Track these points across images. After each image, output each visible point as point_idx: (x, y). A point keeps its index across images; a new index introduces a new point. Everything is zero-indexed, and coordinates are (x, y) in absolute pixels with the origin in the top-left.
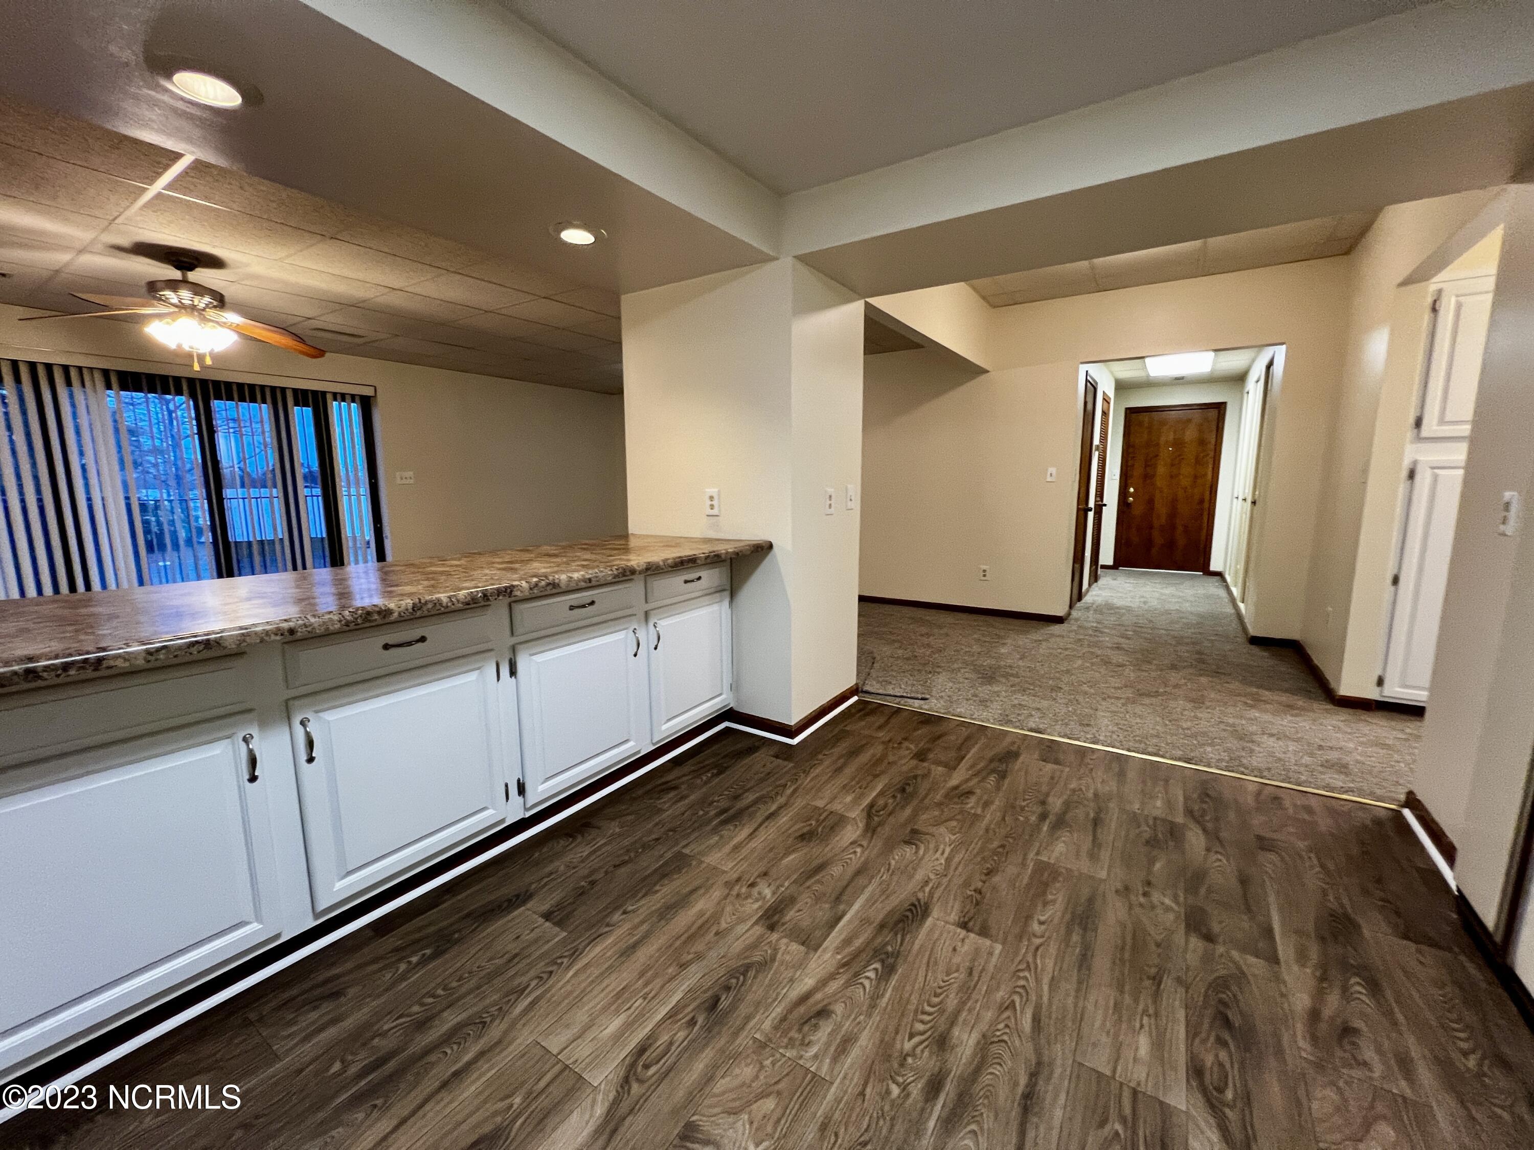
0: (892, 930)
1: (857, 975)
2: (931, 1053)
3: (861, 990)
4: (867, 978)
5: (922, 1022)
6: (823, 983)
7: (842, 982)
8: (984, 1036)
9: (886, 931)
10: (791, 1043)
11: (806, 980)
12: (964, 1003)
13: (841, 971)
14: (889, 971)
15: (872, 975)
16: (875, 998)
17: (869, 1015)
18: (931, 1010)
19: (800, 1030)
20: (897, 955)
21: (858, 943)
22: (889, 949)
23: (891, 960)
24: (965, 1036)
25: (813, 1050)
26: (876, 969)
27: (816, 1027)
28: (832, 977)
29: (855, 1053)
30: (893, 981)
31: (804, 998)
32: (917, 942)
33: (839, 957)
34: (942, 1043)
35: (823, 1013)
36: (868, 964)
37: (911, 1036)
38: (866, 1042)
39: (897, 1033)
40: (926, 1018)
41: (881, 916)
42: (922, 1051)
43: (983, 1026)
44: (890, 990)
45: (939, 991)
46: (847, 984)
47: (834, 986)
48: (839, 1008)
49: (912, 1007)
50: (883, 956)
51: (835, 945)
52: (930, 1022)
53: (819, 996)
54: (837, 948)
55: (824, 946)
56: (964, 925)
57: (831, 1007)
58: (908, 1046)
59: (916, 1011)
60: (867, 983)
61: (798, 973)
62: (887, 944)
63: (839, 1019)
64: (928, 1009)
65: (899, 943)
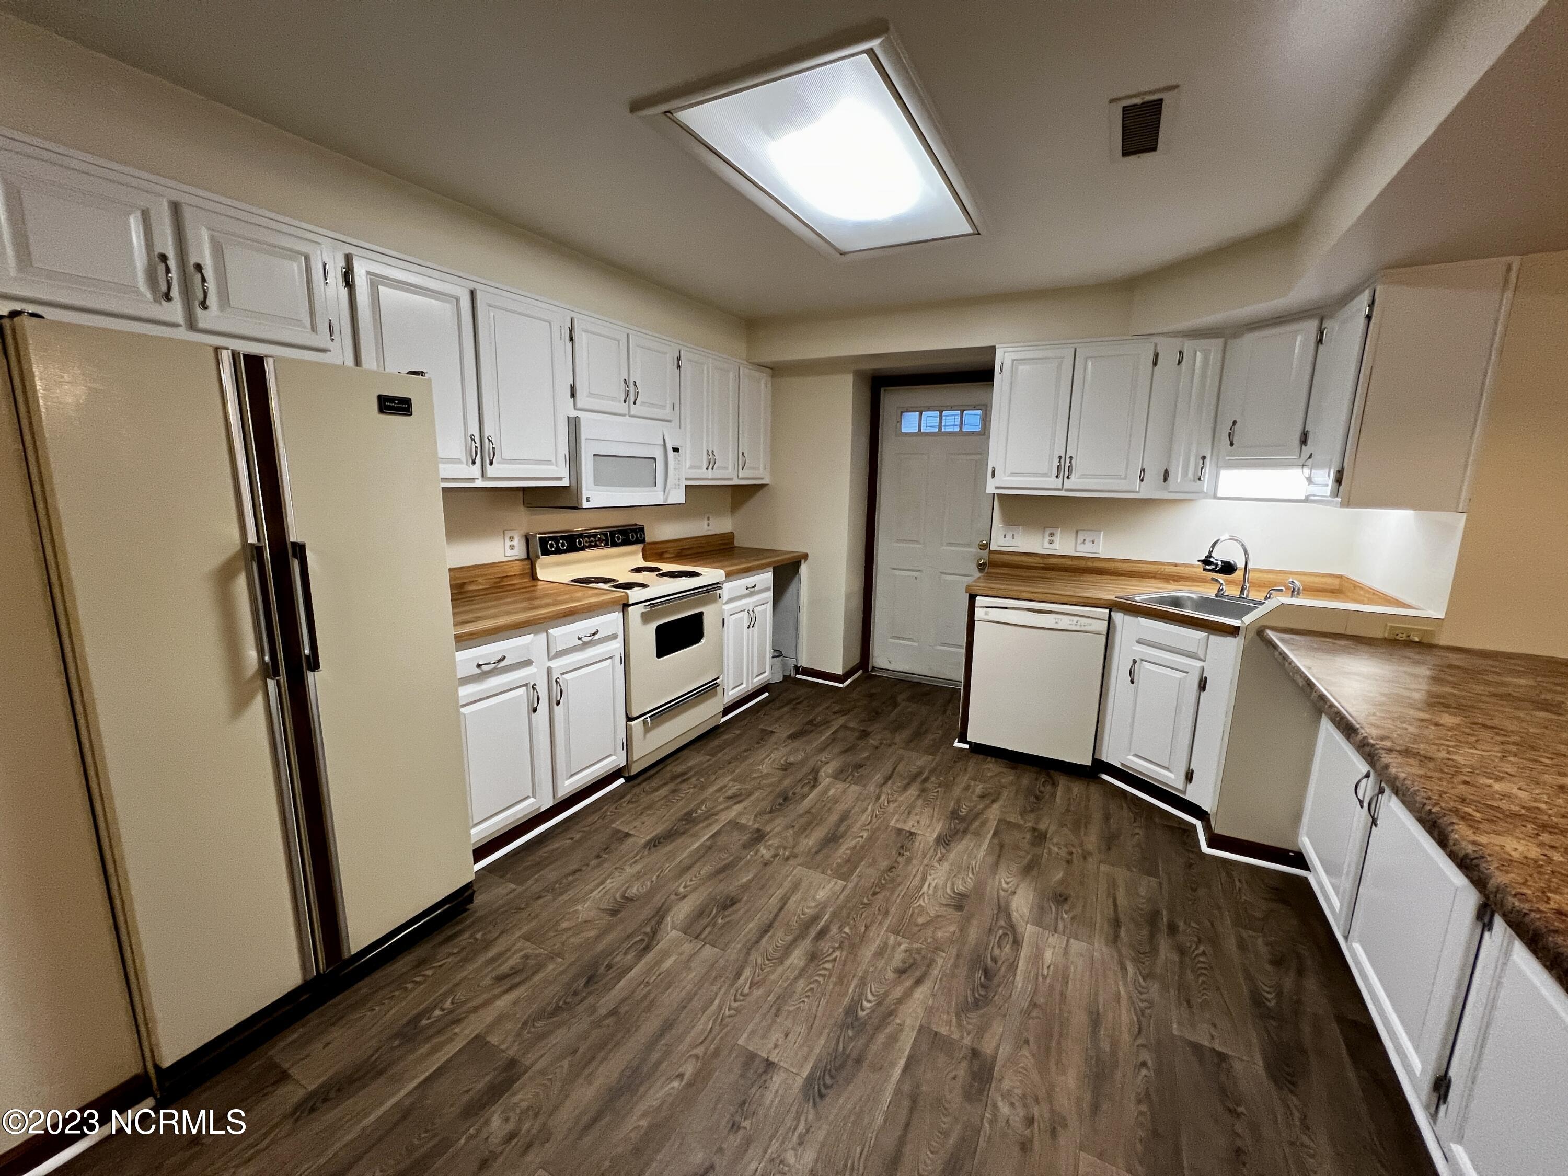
0: (848, 1056)
1: (879, 1004)
2: (822, 950)
3: (873, 990)
4: (869, 1001)
5: (826, 969)
6: (908, 994)
7: (890, 997)
8: (782, 963)
9: (854, 1055)
10: (918, 951)
11: (921, 997)
12: (791, 984)
13: (893, 1007)
14: (851, 1010)
15: (867, 1005)
16: (863, 983)
17: (866, 972)
18: (817, 978)
19: (915, 959)
20: (843, 1026)
21: (881, 1038)
22: (850, 1033)
23: (849, 1020)
24: (796, 962)
25: (903, 947)
26: (863, 1010)
27: (904, 962)
28: (900, 1001)
29: (873, 948)
30: (847, 1000)
31: (918, 982)
32: (823, 1042)
33: (898, 1021)
34: (813, 957)
35: (901, 972)
36: (869, 1016)
37: (835, 960)
38: (868, 952)
39: (845, 961)
40: (822, 972)
41: (861, 1075)
42: (828, 950)
43: (780, 970)
44: (850, 991)
45: (809, 993)
46: (886, 994)
47: (898, 992)
48: (890, 975)
49: (833, 979)
50: (856, 1024)
51: (905, 1033)
52: (820, 970)
53: (908, 983)
54: (901, 1030)
55: (915, 1032)
56: (770, 1065)
57: (896, 975)
58: (838, 953)
59: (830, 976)
60: (870, 997)
61: (930, 1002)
62: (852, 1039)
63: (888, 968)
64: (820, 979)
65: (841, 1039)
